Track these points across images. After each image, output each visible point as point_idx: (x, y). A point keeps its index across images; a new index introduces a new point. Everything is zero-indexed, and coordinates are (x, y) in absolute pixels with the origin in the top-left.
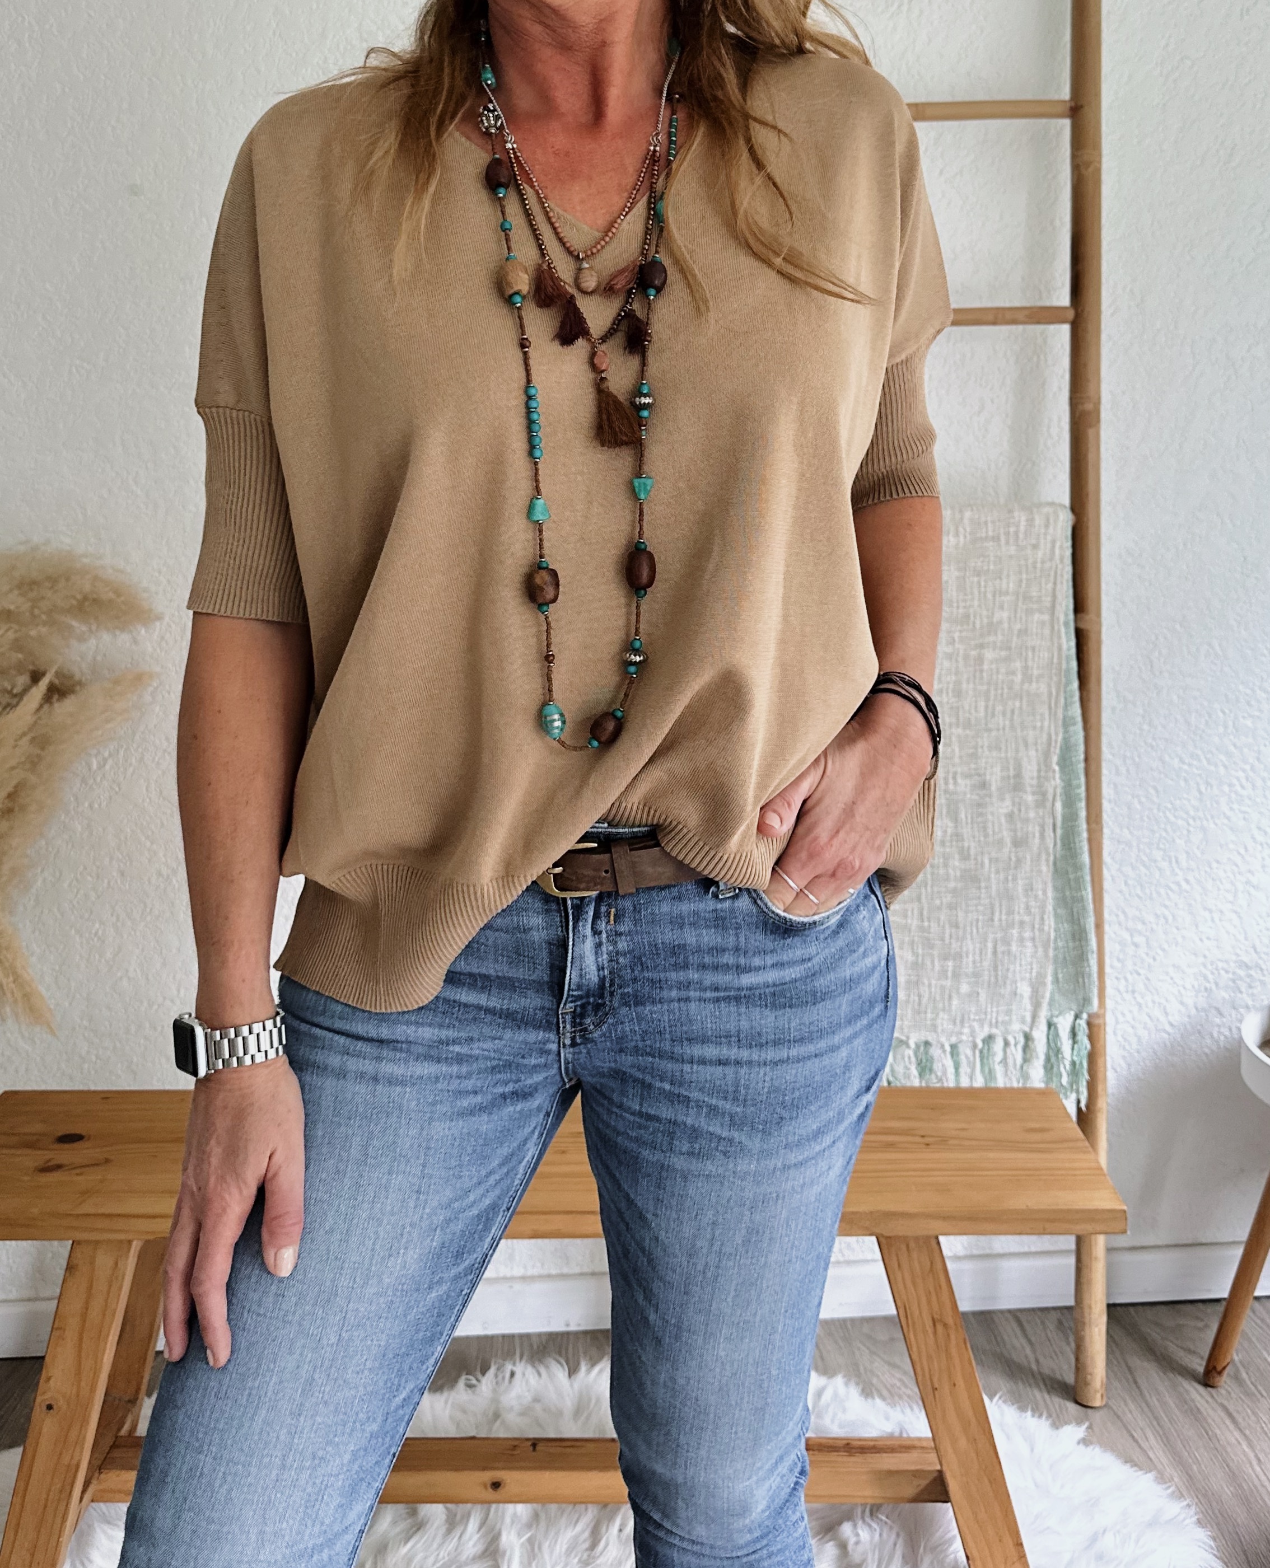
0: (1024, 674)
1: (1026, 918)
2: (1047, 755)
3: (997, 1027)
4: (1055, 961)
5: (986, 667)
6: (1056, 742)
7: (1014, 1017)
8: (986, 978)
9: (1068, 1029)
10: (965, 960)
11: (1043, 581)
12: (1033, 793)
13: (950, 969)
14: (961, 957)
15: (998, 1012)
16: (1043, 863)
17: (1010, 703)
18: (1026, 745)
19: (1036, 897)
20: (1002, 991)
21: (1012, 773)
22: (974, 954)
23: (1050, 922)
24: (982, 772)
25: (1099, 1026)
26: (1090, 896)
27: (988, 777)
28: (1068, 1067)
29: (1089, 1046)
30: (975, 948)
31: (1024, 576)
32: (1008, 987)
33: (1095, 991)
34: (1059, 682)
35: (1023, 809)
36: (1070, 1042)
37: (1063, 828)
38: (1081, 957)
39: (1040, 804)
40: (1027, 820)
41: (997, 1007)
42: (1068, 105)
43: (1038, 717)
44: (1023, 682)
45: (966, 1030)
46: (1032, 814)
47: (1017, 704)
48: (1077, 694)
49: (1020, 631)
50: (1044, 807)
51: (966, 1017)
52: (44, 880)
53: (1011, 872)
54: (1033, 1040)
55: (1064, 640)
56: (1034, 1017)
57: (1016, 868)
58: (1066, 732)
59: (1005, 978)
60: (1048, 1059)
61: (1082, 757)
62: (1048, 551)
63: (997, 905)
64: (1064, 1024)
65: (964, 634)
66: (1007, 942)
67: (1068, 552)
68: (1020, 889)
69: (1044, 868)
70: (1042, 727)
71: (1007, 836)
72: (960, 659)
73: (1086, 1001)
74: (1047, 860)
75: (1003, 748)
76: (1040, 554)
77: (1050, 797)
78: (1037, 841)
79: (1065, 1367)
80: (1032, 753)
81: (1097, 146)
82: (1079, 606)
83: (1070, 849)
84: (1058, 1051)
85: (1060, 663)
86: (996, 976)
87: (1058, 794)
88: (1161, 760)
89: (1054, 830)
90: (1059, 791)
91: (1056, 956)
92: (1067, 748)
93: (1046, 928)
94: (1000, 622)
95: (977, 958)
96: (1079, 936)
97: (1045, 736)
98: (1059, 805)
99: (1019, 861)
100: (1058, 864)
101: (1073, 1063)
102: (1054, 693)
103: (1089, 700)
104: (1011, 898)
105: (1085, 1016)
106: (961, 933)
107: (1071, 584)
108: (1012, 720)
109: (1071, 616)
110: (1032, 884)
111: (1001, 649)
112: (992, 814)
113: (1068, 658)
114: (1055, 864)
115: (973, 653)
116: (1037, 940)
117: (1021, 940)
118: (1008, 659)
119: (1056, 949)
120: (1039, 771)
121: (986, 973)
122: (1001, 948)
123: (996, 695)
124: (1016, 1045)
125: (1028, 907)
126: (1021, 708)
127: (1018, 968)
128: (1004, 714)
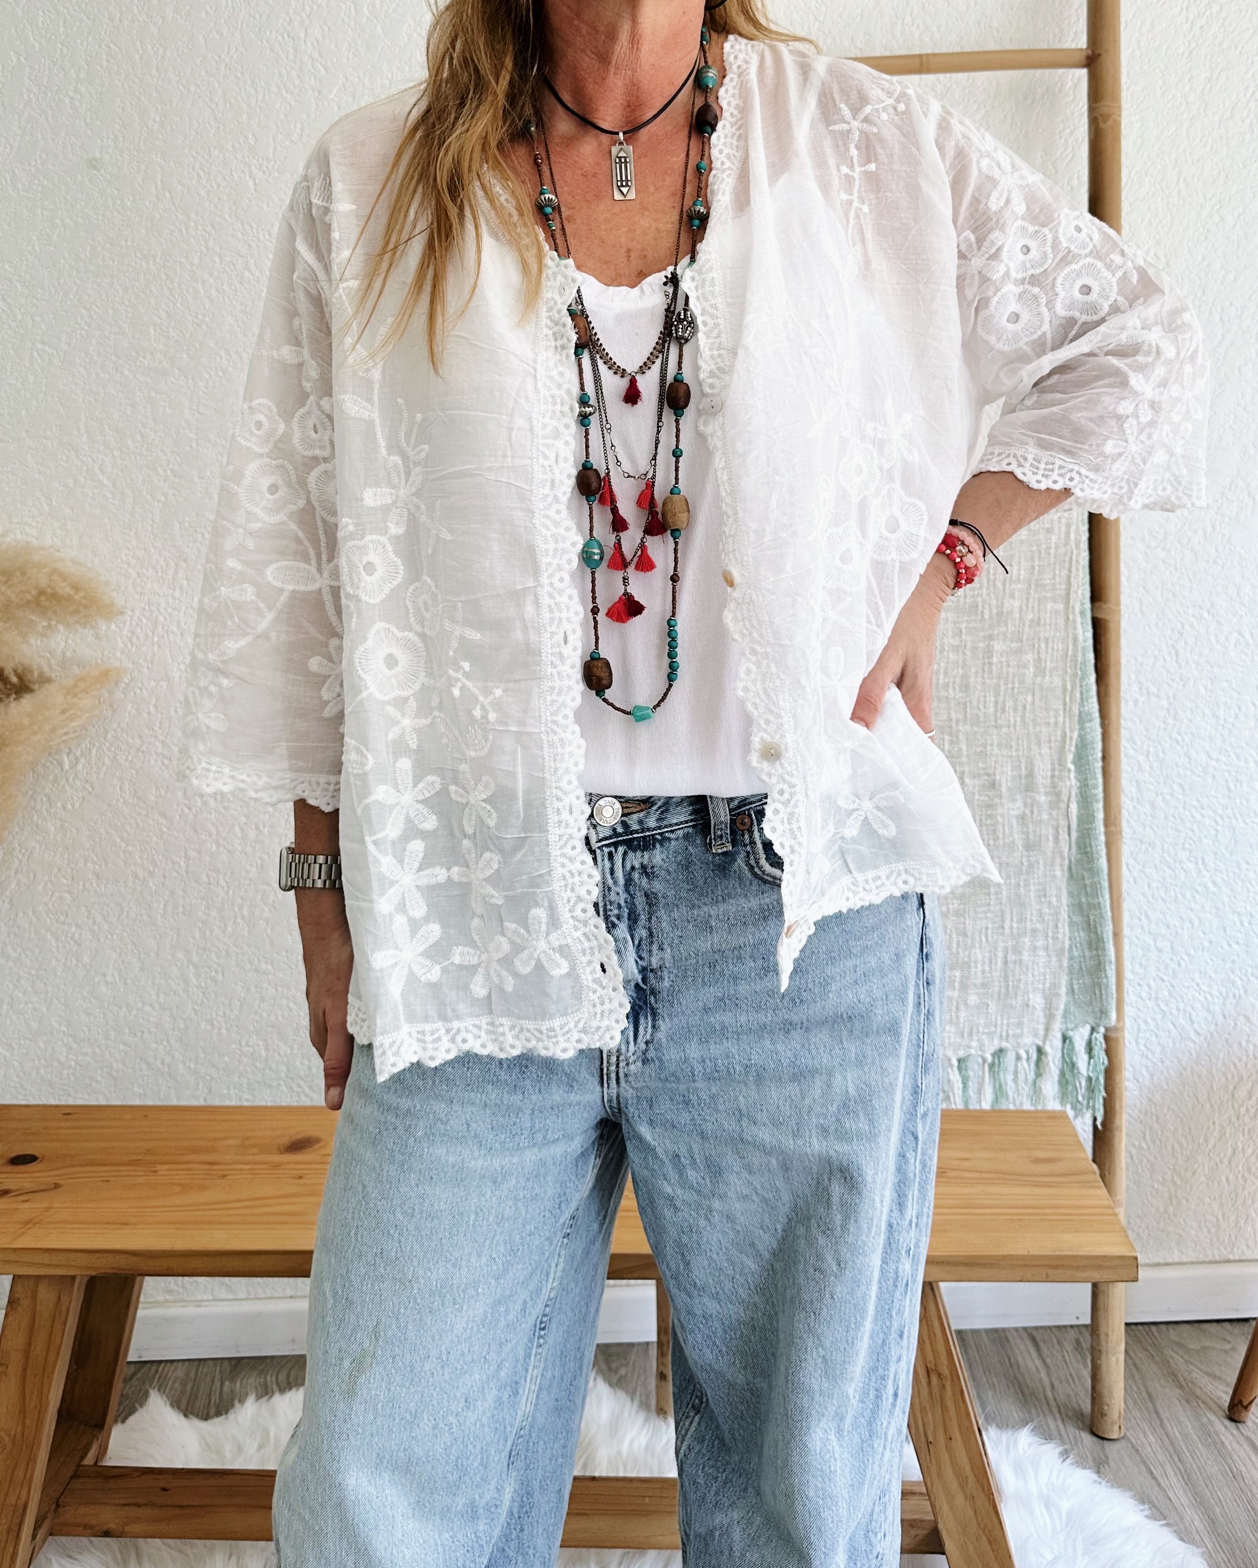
0: (1036, 667)
1: (1039, 926)
2: (1062, 751)
3: (1007, 1040)
4: (1071, 972)
5: (995, 660)
6: (1071, 738)
7: (1026, 1030)
8: (996, 989)
9: (1084, 1044)
10: (973, 970)
11: (1057, 566)
12: (1047, 794)
13: (958, 979)
14: (970, 967)
15: (1008, 1025)
16: (1058, 867)
17: (1021, 698)
18: (1039, 743)
19: (1050, 903)
20: (1014, 1002)
21: (1024, 772)
22: (984, 963)
23: (1064, 930)
24: (991, 772)
25: (1117, 1040)
26: (1108, 903)
27: (998, 777)
28: (1084, 1083)
29: (1106, 1062)
30: (984, 957)
31: (1037, 562)
32: (1020, 998)
33: (1113, 1004)
34: (1075, 675)
35: (1035, 811)
36: (1086, 1057)
37: (1078, 831)
38: (1098, 967)
39: (1053, 805)
40: (1041, 822)
41: (1009, 1018)
42: (1084, 54)
43: (1052, 713)
44: (1035, 676)
45: (974, 1044)
46: (1045, 817)
47: (1029, 699)
48: (1094, 688)
49: (1032, 621)
50: (1058, 808)
51: (975, 1030)
52: (18, 884)
53: (1022, 877)
54: (1046, 1054)
55: (1080, 631)
56: (1047, 1030)
57: (1028, 873)
58: (1082, 728)
59: (1018, 988)
60: (1062, 1074)
61: (1100, 755)
62: (1063, 536)
63: (1008, 912)
64: (1080, 1037)
65: (972, 625)
66: (1017, 951)
67: (1085, 536)
68: (1032, 894)
69: (1058, 873)
70: (1056, 723)
71: (1018, 838)
72: (968, 653)
73: (1104, 1013)
74: (1062, 866)
75: (1014, 745)
76: (1054, 538)
77: (1065, 799)
78: (1051, 844)
79: (1082, 1393)
80: (1045, 751)
81: (1116, 98)
82: (1097, 594)
83: (1086, 853)
84: (1073, 1066)
85: (1075, 656)
86: (1007, 987)
87: (1073, 795)
88: (1187, 755)
89: (1069, 834)
90: (1074, 791)
91: (1071, 967)
92: (1083, 745)
93: (1060, 936)
94: (1011, 612)
95: (987, 968)
96: (1095, 944)
97: (1059, 733)
98: (1074, 808)
99: (1031, 865)
100: (1074, 870)
101: (1089, 1079)
102: (1069, 687)
103: (1107, 694)
104: (1023, 905)
105: (1102, 1030)
106: (969, 942)
107: (1087, 570)
108: (1023, 716)
109: (1088, 605)
110: (1045, 890)
111: (1012, 641)
112: (1002, 816)
113: (1083, 648)
114: (1070, 868)
115: (981, 645)
116: (1051, 949)
117: (1034, 949)
118: (1019, 651)
119: (1071, 958)
120: (1053, 770)
121: (996, 984)
122: (1011, 957)
123: (1006, 690)
124: (1028, 1059)
125: (1041, 914)
126: (1033, 703)
127: (1031, 979)
128: (1015, 710)
